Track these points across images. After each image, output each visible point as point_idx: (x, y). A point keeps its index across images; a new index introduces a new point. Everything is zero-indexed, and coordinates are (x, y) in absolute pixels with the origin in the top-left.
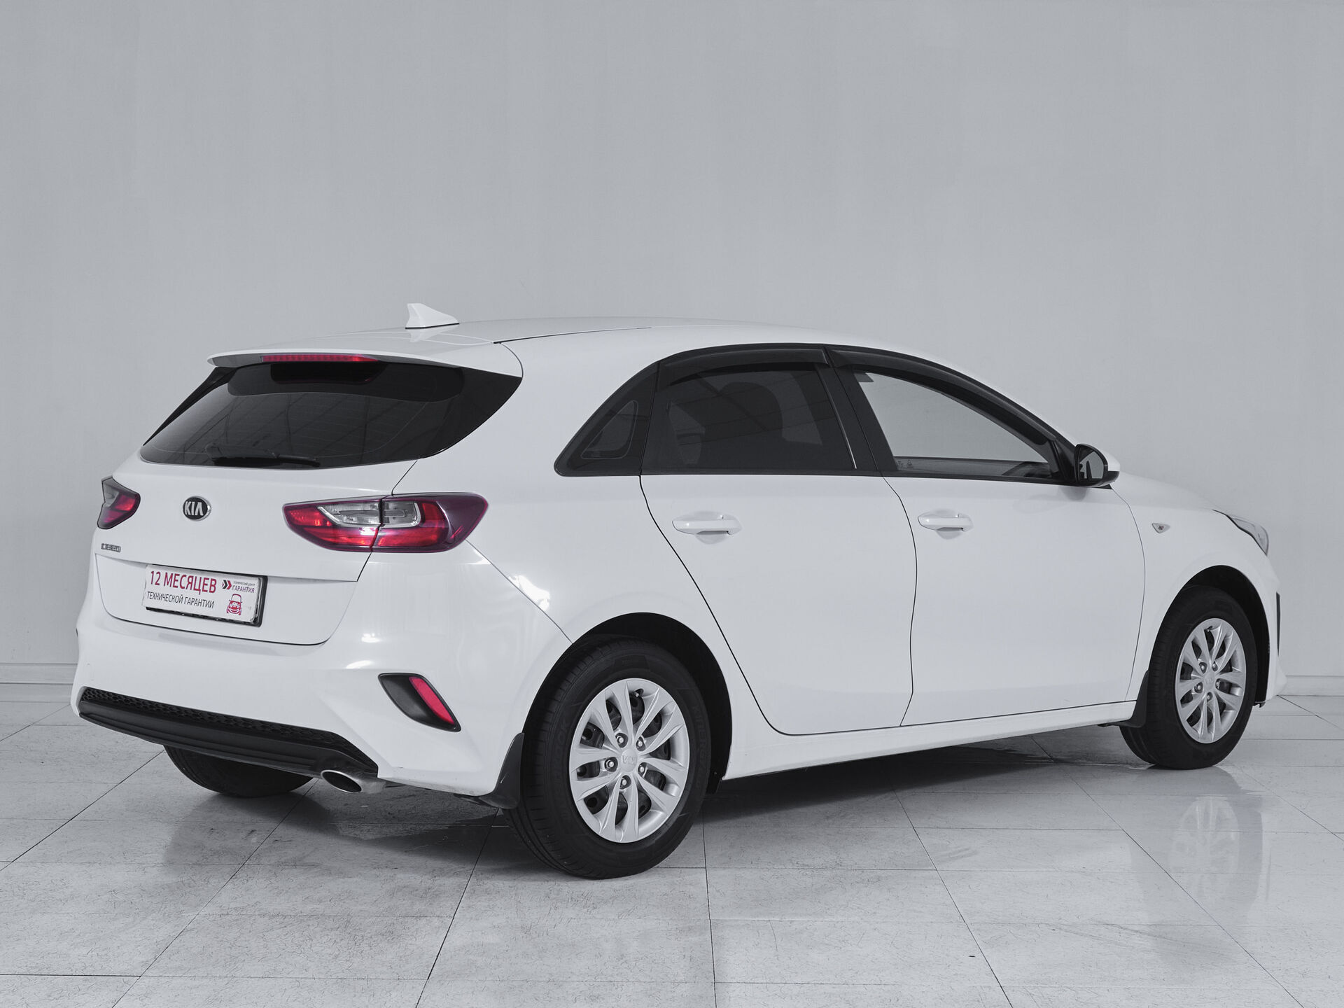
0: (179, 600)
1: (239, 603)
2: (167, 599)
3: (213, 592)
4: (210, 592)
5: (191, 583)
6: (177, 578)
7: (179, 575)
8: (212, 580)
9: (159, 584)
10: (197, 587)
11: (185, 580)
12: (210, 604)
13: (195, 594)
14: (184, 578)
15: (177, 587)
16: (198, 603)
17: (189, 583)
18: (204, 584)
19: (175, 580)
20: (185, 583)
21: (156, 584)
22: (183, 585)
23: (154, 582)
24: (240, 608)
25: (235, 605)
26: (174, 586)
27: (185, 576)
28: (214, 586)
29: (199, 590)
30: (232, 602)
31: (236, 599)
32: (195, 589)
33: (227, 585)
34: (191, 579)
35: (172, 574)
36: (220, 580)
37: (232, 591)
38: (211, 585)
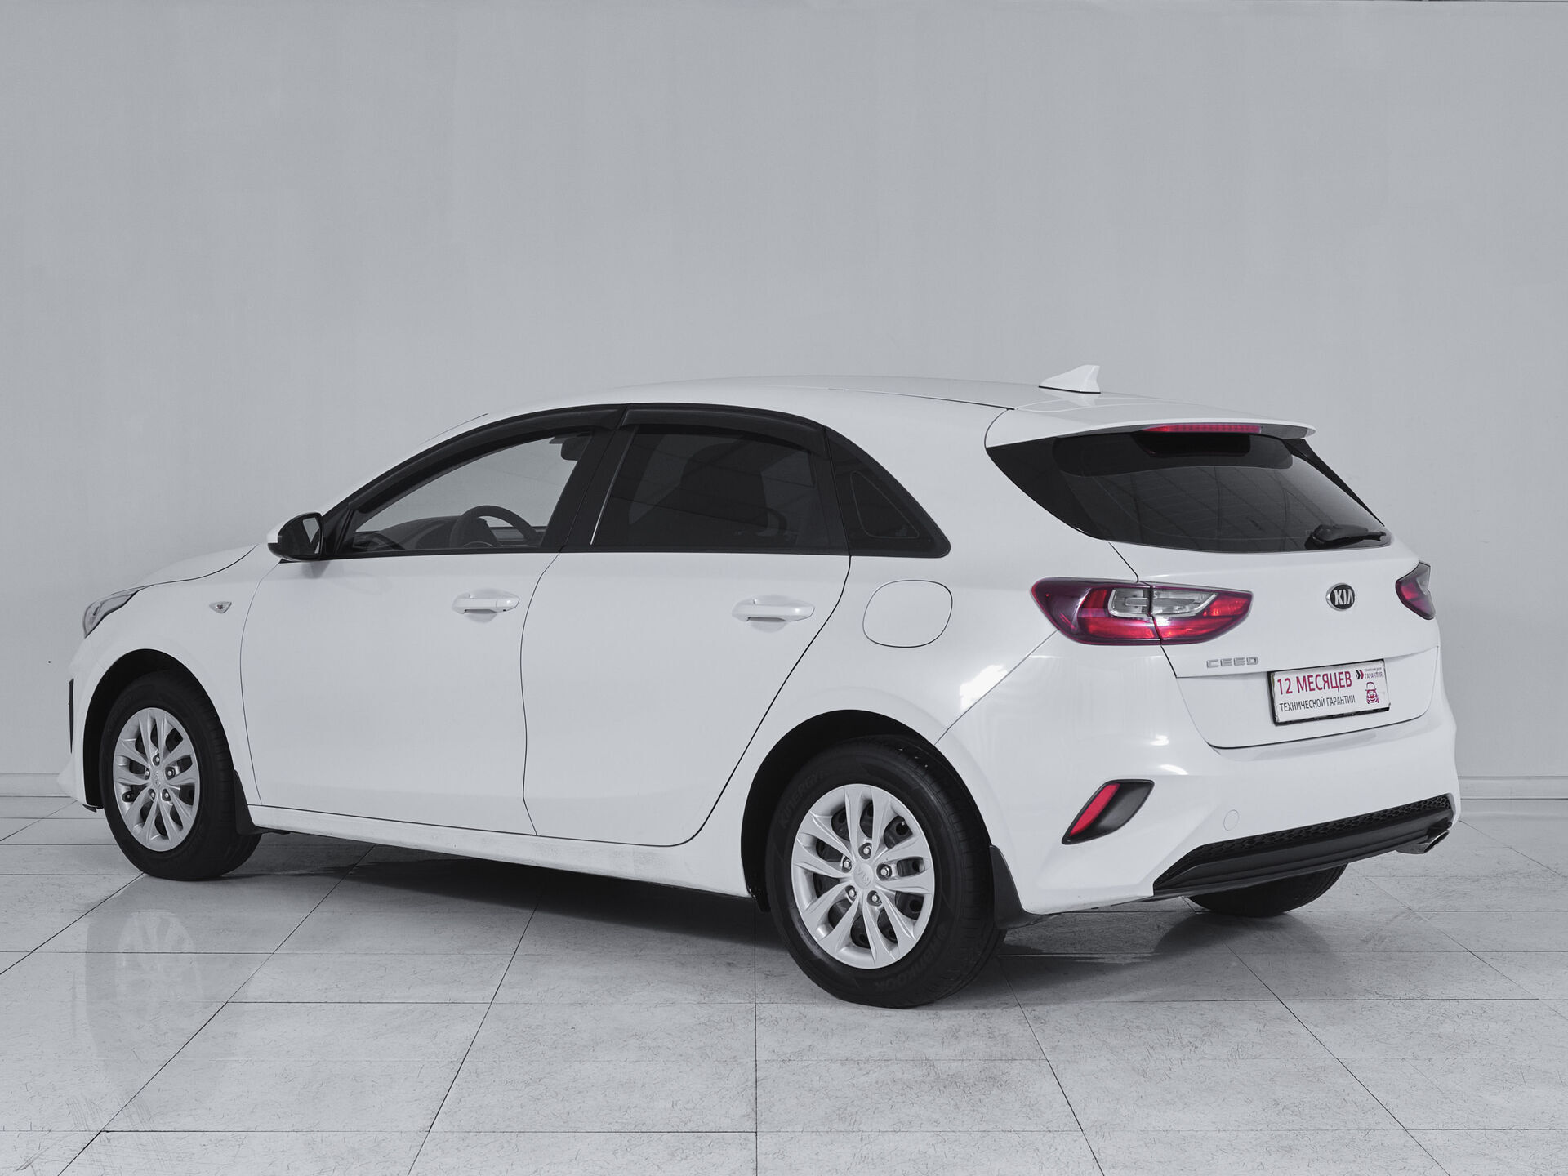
0: (1320, 703)
1: (1374, 691)
2: (1308, 706)
3: (1350, 685)
4: (1348, 686)
5: (1327, 682)
6: (1311, 679)
7: (1312, 676)
8: (1346, 673)
9: (1291, 692)
10: (1334, 685)
11: (1320, 679)
12: (1352, 699)
13: (1333, 693)
14: (1318, 678)
15: (1314, 690)
16: (1340, 701)
17: (1325, 682)
18: (1340, 680)
19: (1310, 683)
20: (1321, 683)
21: (1288, 692)
22: (1319, 687)
23: (1284, 691)
24: (1376, 696)
25: (1371, 693)
26: (1311, 690)
27: (1319, 675)
28: (1349, 679)
29: (1337, 687)
30: (1368, 691)
31: (1371, 687)
32: (1333, 687)
33: (1360, 675)
34: (1325, 677)
35: (1304, 677)
36: (1353, 670)
37: (1365, 680)
38: (1347, 679)
